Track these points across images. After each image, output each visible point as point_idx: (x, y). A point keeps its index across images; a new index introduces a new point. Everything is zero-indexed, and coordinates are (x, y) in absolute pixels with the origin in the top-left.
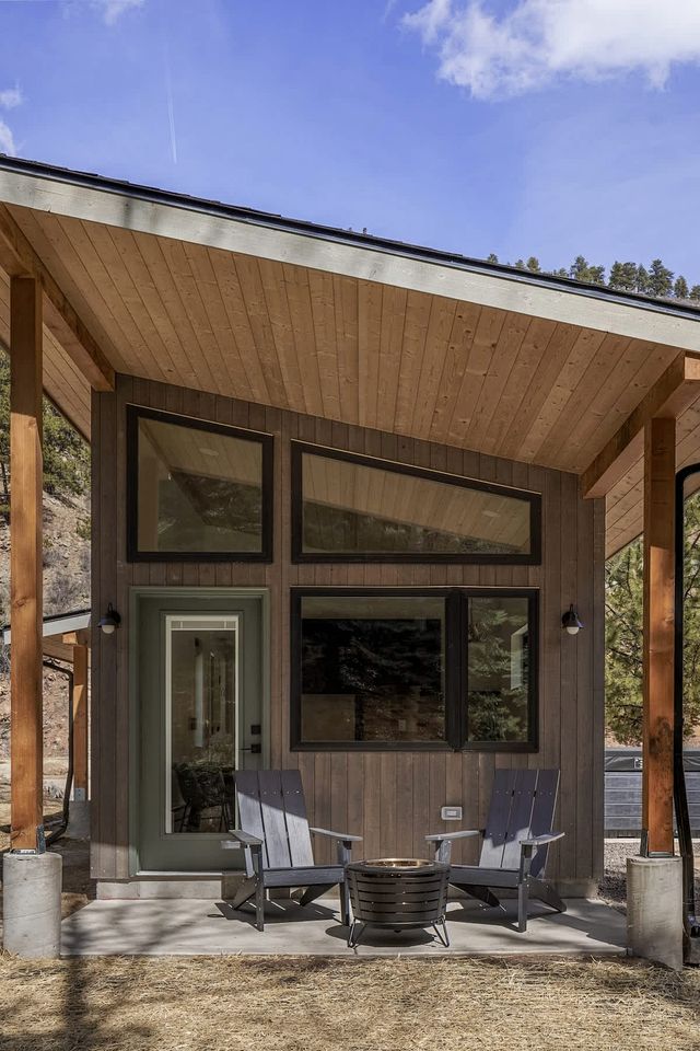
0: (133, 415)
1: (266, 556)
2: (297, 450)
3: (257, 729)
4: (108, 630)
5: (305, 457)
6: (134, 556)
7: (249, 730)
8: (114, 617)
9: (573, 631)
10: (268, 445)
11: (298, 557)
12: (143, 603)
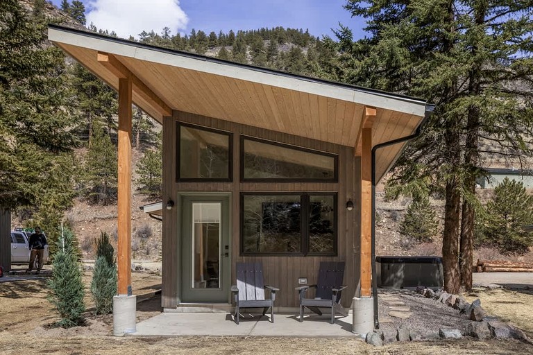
0: (179, 125)
1: (230, 180)
2: (242, 139)
3: (227, 247)
4: (169, 208)
5: (245, 140)
6: (178, 179)
7: (224, 247)
8: (171, 203)
9: (350, 209)
10: (231, 136)
11: (242, 180)
12: (182, 197)
